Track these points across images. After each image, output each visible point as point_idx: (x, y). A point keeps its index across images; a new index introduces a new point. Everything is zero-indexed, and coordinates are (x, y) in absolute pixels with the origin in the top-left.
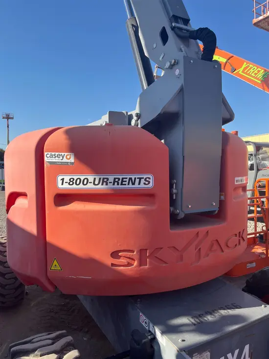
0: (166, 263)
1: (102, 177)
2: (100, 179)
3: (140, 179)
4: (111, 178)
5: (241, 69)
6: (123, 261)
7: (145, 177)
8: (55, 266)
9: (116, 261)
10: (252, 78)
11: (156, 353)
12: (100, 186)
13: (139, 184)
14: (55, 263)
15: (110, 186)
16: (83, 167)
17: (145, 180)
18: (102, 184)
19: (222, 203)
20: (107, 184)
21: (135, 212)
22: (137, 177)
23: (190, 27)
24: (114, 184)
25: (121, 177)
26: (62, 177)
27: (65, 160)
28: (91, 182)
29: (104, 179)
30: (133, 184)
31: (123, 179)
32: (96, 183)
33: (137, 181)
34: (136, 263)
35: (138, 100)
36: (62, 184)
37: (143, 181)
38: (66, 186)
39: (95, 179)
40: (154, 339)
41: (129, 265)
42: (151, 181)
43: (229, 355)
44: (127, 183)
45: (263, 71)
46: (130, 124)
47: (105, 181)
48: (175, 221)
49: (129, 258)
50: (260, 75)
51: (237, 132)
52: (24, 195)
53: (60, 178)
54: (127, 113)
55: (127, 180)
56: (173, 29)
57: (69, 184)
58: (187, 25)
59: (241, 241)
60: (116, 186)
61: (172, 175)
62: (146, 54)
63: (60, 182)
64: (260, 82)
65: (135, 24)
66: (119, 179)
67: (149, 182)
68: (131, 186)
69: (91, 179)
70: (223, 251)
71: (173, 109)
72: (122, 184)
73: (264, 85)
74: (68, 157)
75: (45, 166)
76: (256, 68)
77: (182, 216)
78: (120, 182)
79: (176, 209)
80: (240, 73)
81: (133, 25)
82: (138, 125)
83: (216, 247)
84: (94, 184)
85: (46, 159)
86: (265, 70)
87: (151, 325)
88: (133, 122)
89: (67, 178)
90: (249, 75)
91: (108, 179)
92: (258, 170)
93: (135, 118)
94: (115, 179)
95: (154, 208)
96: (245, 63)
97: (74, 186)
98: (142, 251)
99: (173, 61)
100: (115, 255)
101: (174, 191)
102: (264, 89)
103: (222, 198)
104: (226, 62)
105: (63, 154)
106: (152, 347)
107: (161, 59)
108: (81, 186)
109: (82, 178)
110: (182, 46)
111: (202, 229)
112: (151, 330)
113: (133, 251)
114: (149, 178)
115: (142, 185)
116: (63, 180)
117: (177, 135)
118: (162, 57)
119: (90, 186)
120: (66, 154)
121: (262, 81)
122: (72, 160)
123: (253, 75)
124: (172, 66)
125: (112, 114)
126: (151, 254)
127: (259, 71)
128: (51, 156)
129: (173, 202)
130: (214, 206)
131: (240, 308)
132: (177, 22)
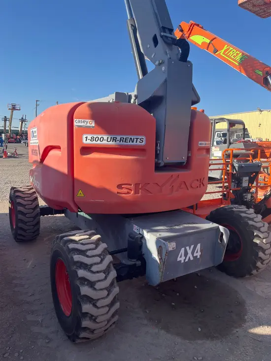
0: (151, 193)
1: (113, 137)
2: (111, 138)
3: (137, 139)
4: (119, 138)
5: (223, 51)
6: (125, 191)
7: (140, 137)
8: (80, 194)
9: (120, 191)
10: (231, 60)
11: (144, 245)
12: (111, 143)
13: (136, 142)
14: (80, 192)
15: (118, 142)
16: (100, 129)
17: (140, 140)
18: (113, 141)
19: (189, 158)
20: (115, 142)
21: (132, 160)
22: (135, 137)
23: (174, 35)
24: (120, 142)
25: (125, 137)
26: (86, 136)
27: (88, 125)
28: (105, 140)
29: (114, 138)
30: (133, 142)
31: (126, 138)
32: (109, 140)
33: (135, 140)
34: (132, 192)
35: (136, 85)
36: (86, 140)
37: (139, 140)
38: (89, 142)
39: (108, 138)
40: (143, 237)
41: (128, 193)
42: (144, 140)
43: (188, 248)
44: (128, 141)
45: (241, 54)
46: (129, 102)
47: (114, 139)
48: (158, 168)
49: (128, 189)
50: (238, 58)
51: (204, 110)
52: (58, 148)
53: (84, 136)
54: (128, 94)
55: (129, 139)
56: (162, 37)
57: (91, 140)
58: (171, 34)
59: (202, 185)
60: (121, 143)
61: (158, 137)
62: (142, 51)
63: (85, 139)
64: (237, 64)
65: (134, 24)
66: (123, 138)
67: (143, 141)
68: (131, 143)
69: (105, 137)
70: (188, 189)
71: (160, 94)
72: (125, 142)
73: (241, 68)
74: (91, 123)
75: (74, 128)
76: (235, 51)
77: (162, 164)
78: (124, 140)
79: (158, 160)
80: (221, 54)
81: (132, 25)
82: (135, 103)
83: (183, 186)
84: (107, 141)
85: (75, 124)
86: (243, 54)
87: (141, 230)
88: (132, 101)
89: (89, 137)
90: (228, 56)
91: (116, 138)
92: (230, 144)
93: (133, 98)
94: (121, 138)
95: (145, 158)
96: (226, 46)
97: (94, 142)
98: (137, 185)
99: (161, 61)
100: (119, 186)
101: (158, 148)
102: (240, 71)
103: (190, 155)
104: (210, 43)
105: (87, 120)
106: (141, 241)
107: (152, 57)
108: (99, 142)
109: (100, 137)
110: (167, 50)
111: (175, 173)
112: (140, 233)
113: (131, 185)
114: (143, 139)
115: (138, 143)
116: (87, 137)
117: (161, 111)
118: (153, 55)
119: (105, 142)
120: (89, 121)
121: (239, 63)
122: (93, 125)
123: (232, 57)
124: (160, 64)
125: (118, 94)
126: (142, 187)
127: (237, 54)
128: (79, 122)
129: (157, 156)
130: (184, 159)
131: (197, 224)
132: (165, 32)
